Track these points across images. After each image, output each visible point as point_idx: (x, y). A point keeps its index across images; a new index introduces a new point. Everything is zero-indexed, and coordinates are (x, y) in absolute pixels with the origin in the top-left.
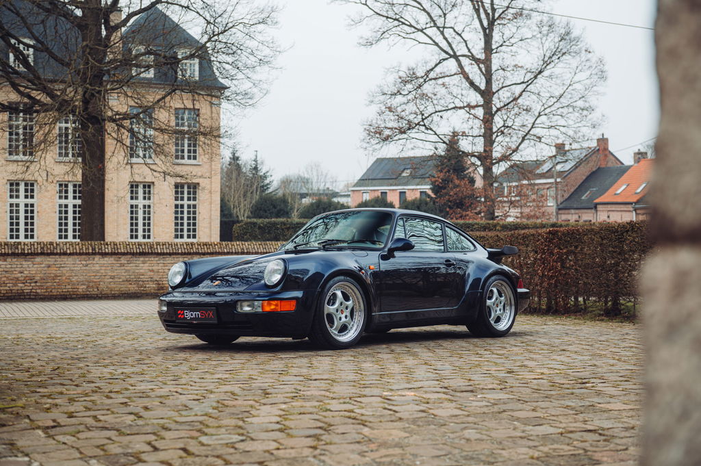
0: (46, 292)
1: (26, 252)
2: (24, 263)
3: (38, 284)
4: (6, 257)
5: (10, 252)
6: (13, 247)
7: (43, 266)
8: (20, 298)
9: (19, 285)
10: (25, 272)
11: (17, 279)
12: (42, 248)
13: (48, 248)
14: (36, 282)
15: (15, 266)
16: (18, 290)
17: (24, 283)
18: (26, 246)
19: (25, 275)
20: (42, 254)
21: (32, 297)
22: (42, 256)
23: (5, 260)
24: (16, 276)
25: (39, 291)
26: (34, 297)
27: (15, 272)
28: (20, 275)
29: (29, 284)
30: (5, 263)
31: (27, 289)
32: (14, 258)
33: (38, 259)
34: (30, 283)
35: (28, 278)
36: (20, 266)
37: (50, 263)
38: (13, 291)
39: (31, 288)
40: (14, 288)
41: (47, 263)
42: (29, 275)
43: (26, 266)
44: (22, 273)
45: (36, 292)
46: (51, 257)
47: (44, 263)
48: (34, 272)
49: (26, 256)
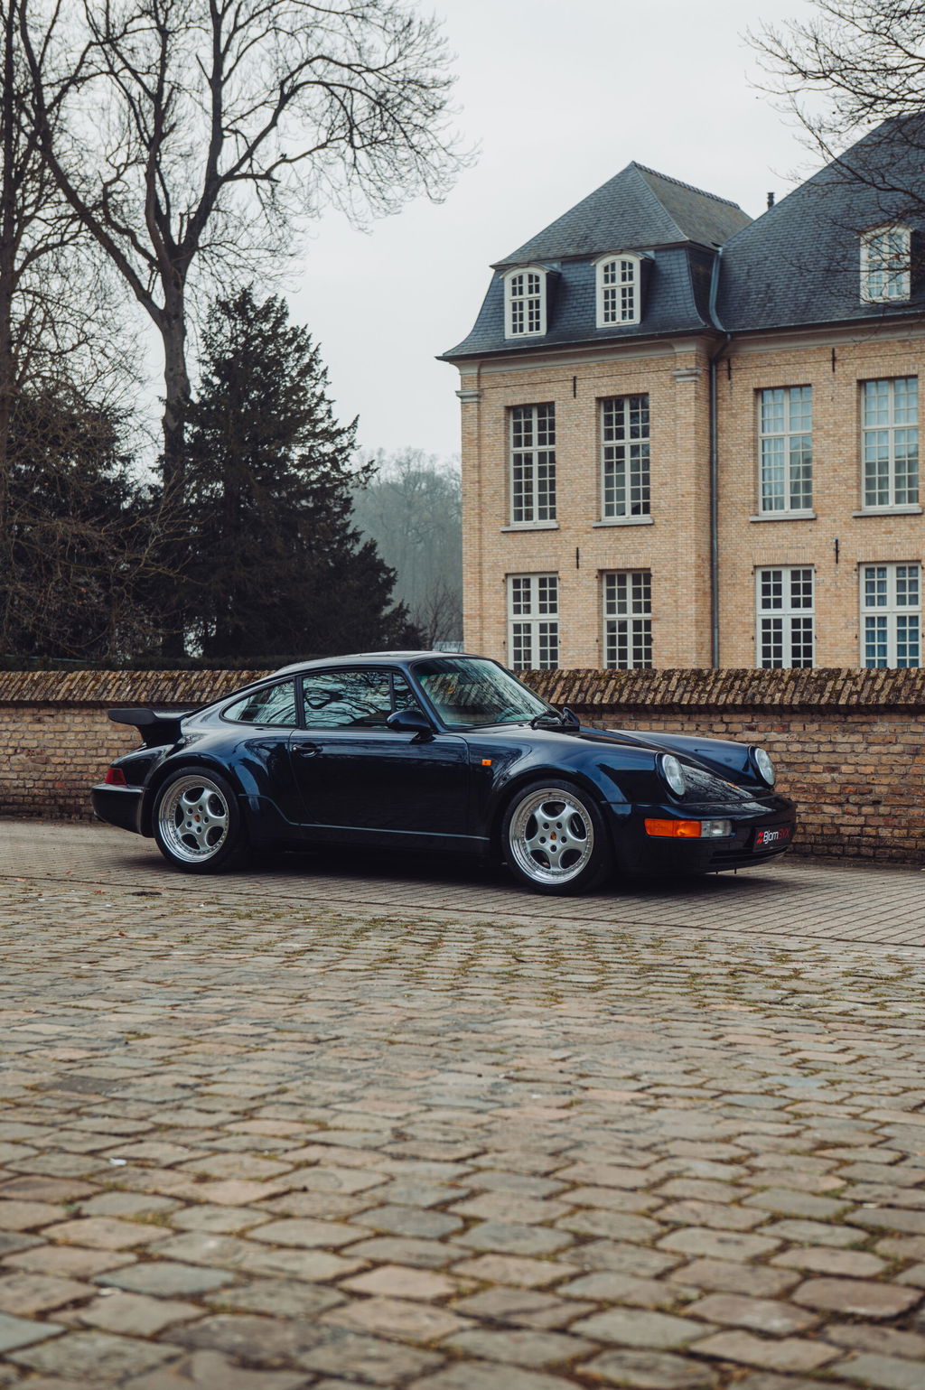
0: (908, 837)
1: (842, 702)
2: (839, 738)
3: (882, 810)
4: (787, 718)
5: (795, 702)
6: (812, 687)
7: (898, 748)
8: (830, 853)
9: (828, 809)
10: (844, 768)
11: (820, 788)
12: (896, 690)
13: (912, 691)
14: (876, 803)
15: (813, 747)
16: (822, 826)
17: (840, 804)
18: (849, 684)
19: (843, 779)
20: (890, 709)
21: (864, 851)
22: (896, 718)
23: (786, 729)
24: (818, 779)
25: (884, 832)
26: (871, 852)
27: (813, 768)
28: (827, 777)
29: (854, 809)
30: (784, 737)
31: (850, 823)
32: (812, 722)
33: (882, 727)
34: (859, 805)
35: (851, 788)
36: (828, 748)
37: (916, 739)
38: (809, 829)
39: (861, 820)
40: (812, 818)
41: (909, 738)
42: (855, 778)
43: (847, 748)
44: (832, 770)
45: (877, 837)
47: (902, 739)
48: (870, 769)
49: (846, 715)
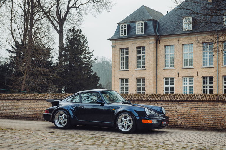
0: (190, 124)
1: (178, 99)
2: (177, 106)
3: (185, 119)
4: (168, 102)
5: (170, 100)
6: (173, 97)
7: (188, 108)
8: (176, 127)
9: (175, 119)
10: (178, 112)
11: (174, 115)
12: (188, 97)
13: (191, 98)
14: (184, 118)
15: (173, 108)
16: (174, 122)
17: (178, 118)
18: (179, 96)
19: (178, 113)
20: (187, 101)
21: (182, 127)
22: (188, 102)
23: (168, 104)
24: (173, 114)
25: (185, 123)
26: (183, 127)
27: (173, 111)
28: (175, 113)
29: (180, 119)
30: (168, 106)
31: (179, 121)
32: (173, 103)
33: (185, 104)
34: (181, 118)
35: (180, 115)
36: (176, 108)
37: (191, 106)
38: (172, 123)
39: (181, 121)
40: (172, 121)
41: (190, 106)
42: (180, 113)
43: (179, 108)
44: (176, 112)
45: (184, 124)
46: (192, 103)
47: (189, 106)
48: (183, 112)
49: (179, 102)
